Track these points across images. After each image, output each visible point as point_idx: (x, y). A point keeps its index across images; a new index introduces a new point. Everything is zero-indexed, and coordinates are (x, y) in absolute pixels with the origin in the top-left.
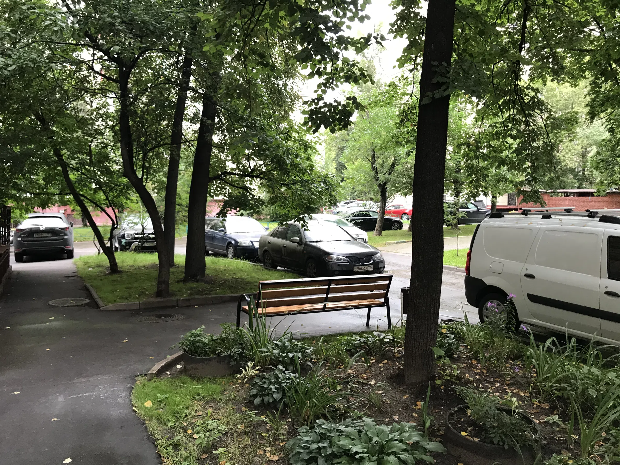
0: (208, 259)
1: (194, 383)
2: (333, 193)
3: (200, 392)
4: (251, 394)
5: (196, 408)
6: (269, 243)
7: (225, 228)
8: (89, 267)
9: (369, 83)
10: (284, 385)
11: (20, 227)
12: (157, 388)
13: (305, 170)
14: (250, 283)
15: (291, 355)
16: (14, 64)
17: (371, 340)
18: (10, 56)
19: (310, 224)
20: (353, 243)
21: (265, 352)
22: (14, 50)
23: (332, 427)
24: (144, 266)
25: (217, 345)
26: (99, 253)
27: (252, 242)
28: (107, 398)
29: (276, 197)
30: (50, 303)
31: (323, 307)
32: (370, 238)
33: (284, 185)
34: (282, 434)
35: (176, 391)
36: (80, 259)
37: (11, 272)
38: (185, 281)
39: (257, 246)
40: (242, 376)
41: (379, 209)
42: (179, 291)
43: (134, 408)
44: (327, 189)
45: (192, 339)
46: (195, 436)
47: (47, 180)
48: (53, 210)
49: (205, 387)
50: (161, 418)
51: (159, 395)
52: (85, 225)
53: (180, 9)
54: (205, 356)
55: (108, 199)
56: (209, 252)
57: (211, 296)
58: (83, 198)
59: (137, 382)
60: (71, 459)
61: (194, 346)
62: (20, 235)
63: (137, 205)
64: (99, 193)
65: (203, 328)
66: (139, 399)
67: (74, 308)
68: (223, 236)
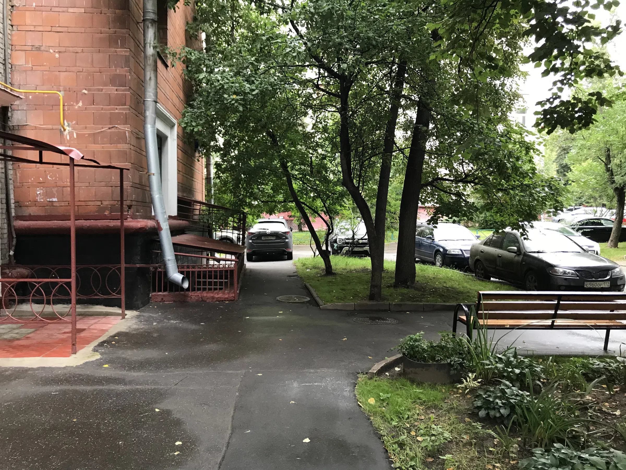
0: (418, 266)
1: (414, 386)
2: (560, 199)
3: (421, 396)
4: (475, 405)
5: (418, 412)
6: (482, 252)
7: (433, 236)
8: (307, 268)
9: (617, 76)
10: (512, 401)
11: (252, 230)
12: (379, 386)
13: (527, 173)
14: (462, 293)
15: (517, 371)
16: (257, 89)
17: (614, 365)
18: (253, 82)
19: (531, 232)
20: (583, 255)
21: (487, 365)
22: (256, 76)
23: (573, 453)
24: (355, 270)
25: (436, 352)
26: (315, 255)
27: (461, 250)
28: (334, 390)
29: (492, 203)
30: (278, 298)
31: (550, 324)
32: (602, 251)
33: (501, 190)
34: (512, 452)
35: (397, 392)
36: (298, 261)
37: (246, 270)
38: (395, 286)
39: (467, 255)
40: (463, 386)
41: (614, 217)
42: (390, 296)
43: (359, 403)
44: (552, 194)
45: (411, 343)
46: (419, 439)
47: (275, 189)
48: (279, 217)
49: (425, 392)
50: (385, 416)
51: (381, 394)
52: (301, 230)
53: (401, 21)
54: (425, 362)
55: (325, 206)
56: (417, 259)
57: (422, 303)
58: (303, 205)
59: (359, 379)
60: (309, 439)
61: (413, 351)
62: (252, 237)
63: (348, 212)
64: (317, 201)
65: (421, 334)
66: (362, 395)
67: (297, 304)
68: (431, 243)
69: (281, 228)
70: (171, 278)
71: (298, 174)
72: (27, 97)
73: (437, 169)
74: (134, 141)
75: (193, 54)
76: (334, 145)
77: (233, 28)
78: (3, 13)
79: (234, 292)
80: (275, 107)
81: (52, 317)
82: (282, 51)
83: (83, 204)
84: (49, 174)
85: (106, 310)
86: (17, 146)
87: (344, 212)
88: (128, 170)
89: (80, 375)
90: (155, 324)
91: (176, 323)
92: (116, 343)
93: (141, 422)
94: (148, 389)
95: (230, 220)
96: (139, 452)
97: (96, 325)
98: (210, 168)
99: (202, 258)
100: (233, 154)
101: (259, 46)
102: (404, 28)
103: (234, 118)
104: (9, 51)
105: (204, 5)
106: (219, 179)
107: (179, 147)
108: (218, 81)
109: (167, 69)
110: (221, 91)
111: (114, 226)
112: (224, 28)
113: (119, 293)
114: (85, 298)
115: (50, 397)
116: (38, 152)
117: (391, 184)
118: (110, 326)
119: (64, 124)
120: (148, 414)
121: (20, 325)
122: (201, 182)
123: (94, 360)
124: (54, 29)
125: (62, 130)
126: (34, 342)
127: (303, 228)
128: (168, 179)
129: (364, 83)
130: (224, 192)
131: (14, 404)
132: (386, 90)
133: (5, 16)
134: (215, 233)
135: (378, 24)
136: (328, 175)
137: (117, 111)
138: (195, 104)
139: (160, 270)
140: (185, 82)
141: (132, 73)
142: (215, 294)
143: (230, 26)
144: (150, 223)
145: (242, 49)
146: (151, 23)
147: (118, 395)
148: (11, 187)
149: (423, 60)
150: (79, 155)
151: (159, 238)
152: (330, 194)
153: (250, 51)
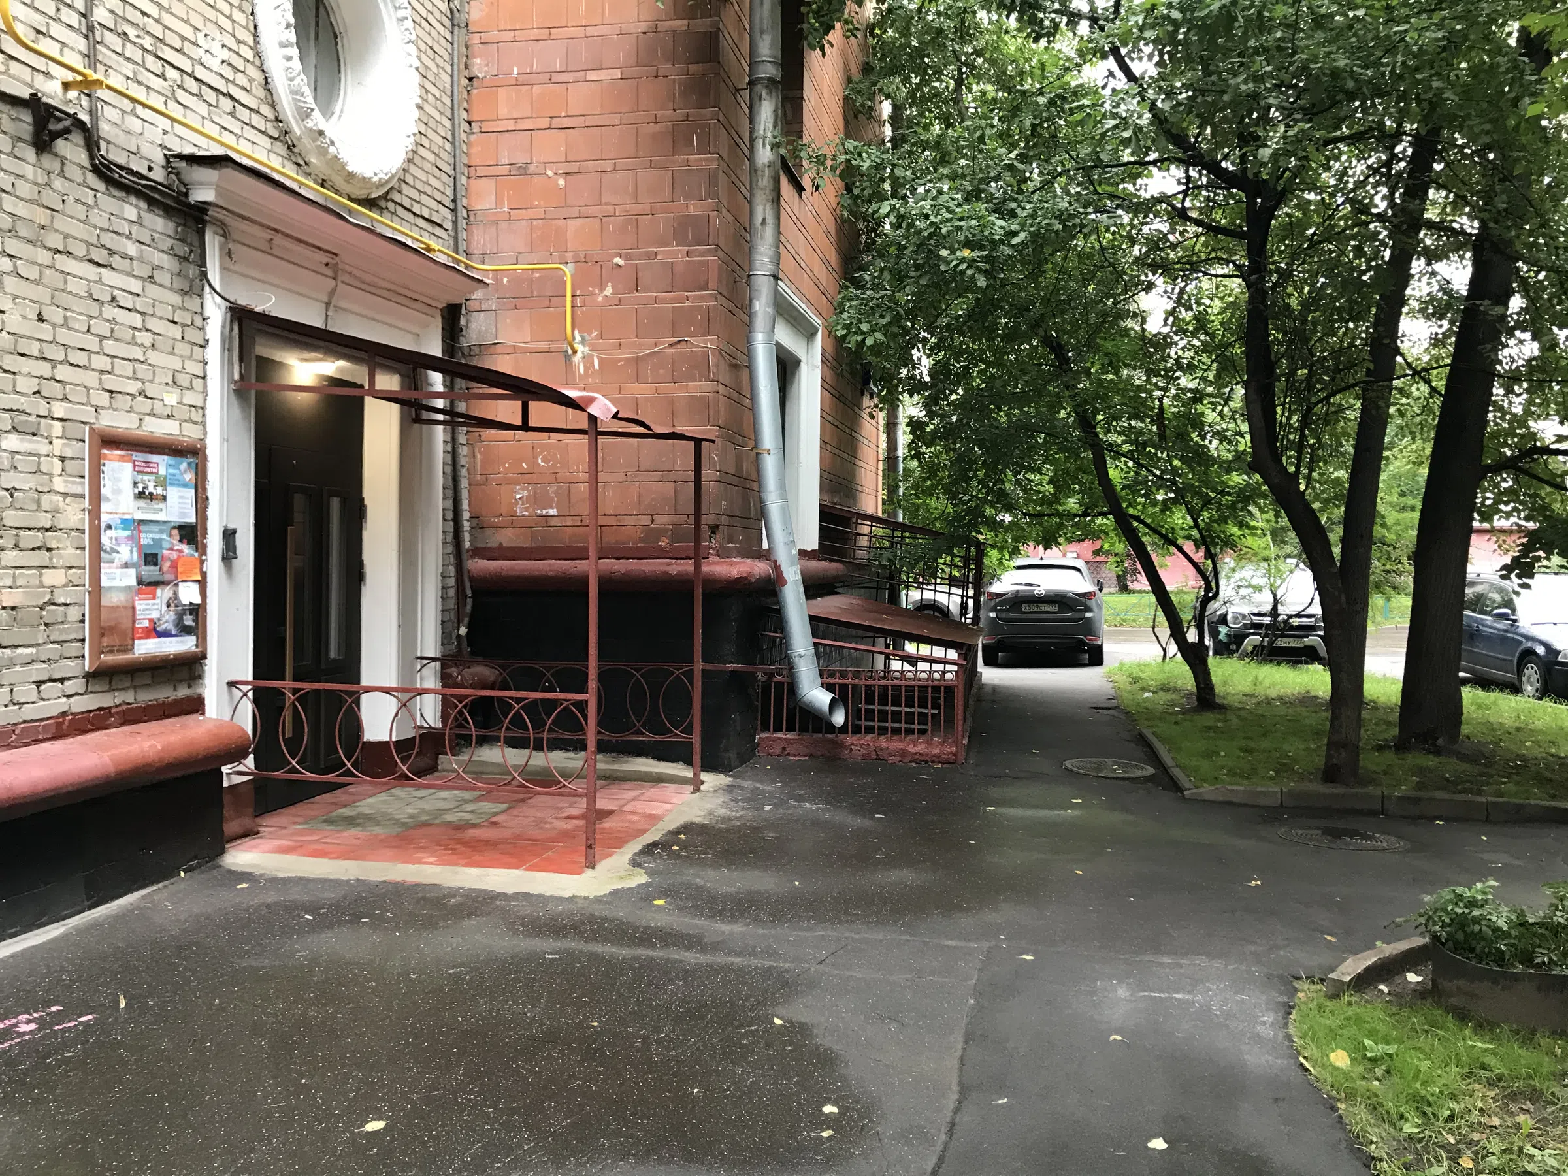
0: (1467, 693)
1: (1467, 1032)
3: (1491, 1061)
5: (1480, 1104)
7: (1514, 610)
8: (1144, 689)
11: (996, 588)
12: (1359, 1021)
16: (1022, 230)
18: (1012, 214)
22: (1020, 197)
24: (1281, 698)
25: (1537, 941)
26: (1165, 656)
28: (1228, 1017)
30: (1068, 764)
35: (1415, 1043)
36: (1120, 669)
37: (982, 686)
38: (1401, 746)
42: (1385, 773)
43: (1302, 1060)
45: (1459, 911)
47: (1061, 484)
48: (1068, 553)
49: (1502, 1051)
50: (1381, 1105)
51: (1367, 1042)
52: (1124, 588)
53: (1430, 18)
54: (1500, 966)
55: (1196, 525)
56: (1461, 674)
57: (1484, 800)
58: (1136, 524)
59: (1300, 995)
60: (1166, 1142)
61: (1464, 932)
62: (996, 605)
63: (1262, 542)
64: (1173, 513)
65: (1491, 887)
66: (1312, 1040)
67: (1121, 782)
68: (1506, 631)
69: (1074, 583)
70: (805, 699)
71: (1124, 442)
72: (498, 281)
73: (1531, 423)
74: (725, 376)
75: (864, 155)
76: (1226, 367)
77: (959, 83)
78: (452, 96)
79: (956, 743)
80: (1065, 273)
81: (545, 780)
82: (1095, 126)
83: (612, 521)
84: (541, 453)
85: (657, 770)
86: (476, 391)
87: (1250, 541)
88: (713, 441)
89: (606, 919)
90: (768, 808)
91: (818, 809)
92: (681, 849)
93: (742, 1046)
94: (756, 967)
95: (942, 561)
96: (738, 1118)
97: (636, 803)
98: (895, 433)
99: (873, 652)
100: (954, 397)
101: (1028, 123)
102: (1440, 35)
103: (960, 308)
104: (464, 180)
105: (890, 32)
106: (919, 460)
107: (826, 386)
108: (927, 216)
109: (800, 196)
110: (932, 242)
111: (679, 574)
112: (937, 84)
113: (689, 730)
114: (613, 737)
115: (541, 964)
116: (520, 403)
117: (1386, 465)
118: (668, 806)
119: (574, 339)
120: (757, 1030)
121: (478, 793)
122: (874, 469)
123: (633, 885)
124: (556, 123)
125: (570, 352)
126: (507, 833)
127: (1129, 584)
128: (799, 463)
129: (1311, 196)
130: (929, 493)
131: (467, 973)
132: (1374, 211)
133: (456, 102)
134: (904, 592)
135: (1361, 32)
136: (1206, 442)
137: (688, 304)
138: (867, 278)
139: (778, 678)
140: (841, 223)
141: (724, 210)
142: (909, 744)
143: (953, 78)
144: (759, 568)
145: (988, 132)
146: (767, 87)
147: (688, 974)
148: (464, 483)
149: (1497, 120)
150: (608, 409)
151: (778, 603)
152: (1213, 495)
153: (1004, 136)
